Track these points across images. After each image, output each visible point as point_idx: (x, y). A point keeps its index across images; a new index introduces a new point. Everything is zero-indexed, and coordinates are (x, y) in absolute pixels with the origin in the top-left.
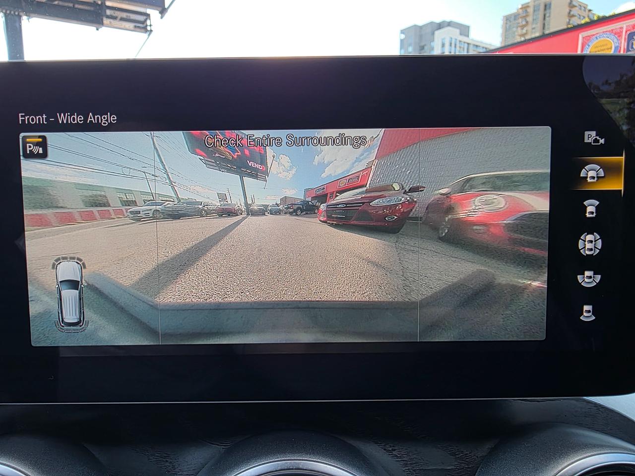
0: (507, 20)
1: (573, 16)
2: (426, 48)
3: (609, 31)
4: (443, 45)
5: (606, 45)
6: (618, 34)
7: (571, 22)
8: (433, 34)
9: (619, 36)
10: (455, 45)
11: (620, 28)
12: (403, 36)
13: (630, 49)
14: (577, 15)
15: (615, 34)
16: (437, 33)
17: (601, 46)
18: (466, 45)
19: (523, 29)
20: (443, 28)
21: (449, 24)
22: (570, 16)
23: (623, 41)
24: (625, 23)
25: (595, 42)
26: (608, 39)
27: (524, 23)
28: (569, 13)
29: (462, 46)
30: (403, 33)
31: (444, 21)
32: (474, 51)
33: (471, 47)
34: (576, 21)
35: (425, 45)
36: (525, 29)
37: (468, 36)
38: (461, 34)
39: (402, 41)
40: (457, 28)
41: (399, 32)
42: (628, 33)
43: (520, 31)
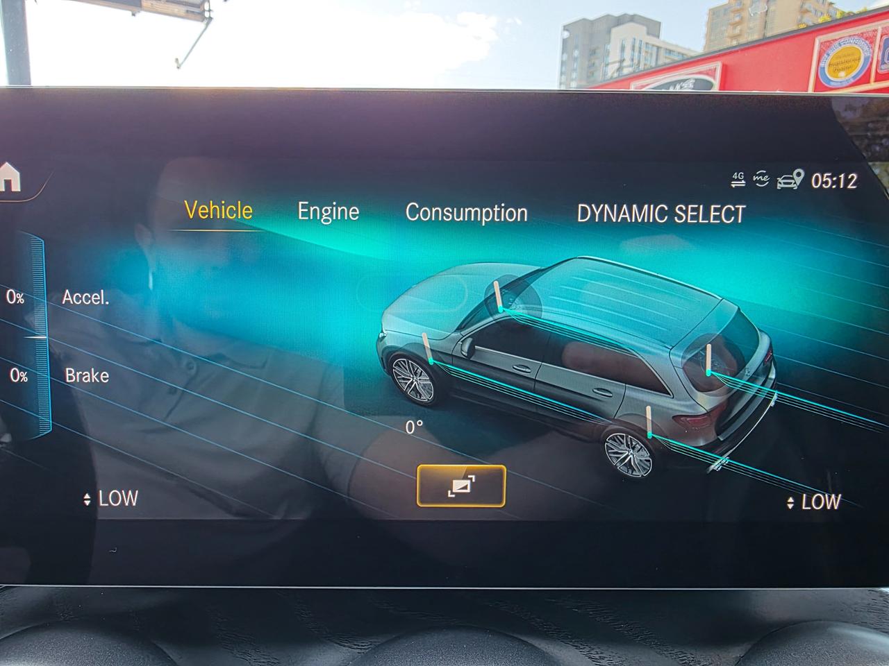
0: (714, 14)
1: (807, 11)
2: (598, 51)
3: (858, 35)
4: (623, 49)
5: (853, 54)
6: (871, 40)
7: (804, 20)
8: (609, 32)
9: (871, 43)
10: (640, 48)
11: (873, 31)
12: (566, 34)
13: (886, 61)
14: (812, 9)
15: (866, 39)
16: (614, 30)
17: (845, 56)
18: (655, 49)
19: (735, 28)
20: (623, 24)
21: (633, 18)
22: (804, 12)
23: (876, 49)
24: (880, 25)
25: (837, 50)
26: (856, 46)
27: (737, 19)
28: (802, 7)
29: (650, 51)
30: (567, 30)
31: (625, 14)
32: (666, 58)
33: (662, 52)
34: (810, 20)
35: (598, 47)
36: (739, 28)
37: (658, 37)
38: (648, 33)
39: (565, 41)
40: (643, 24)
41: (561, 28)
42: (885, 38)
43: (730, 32)
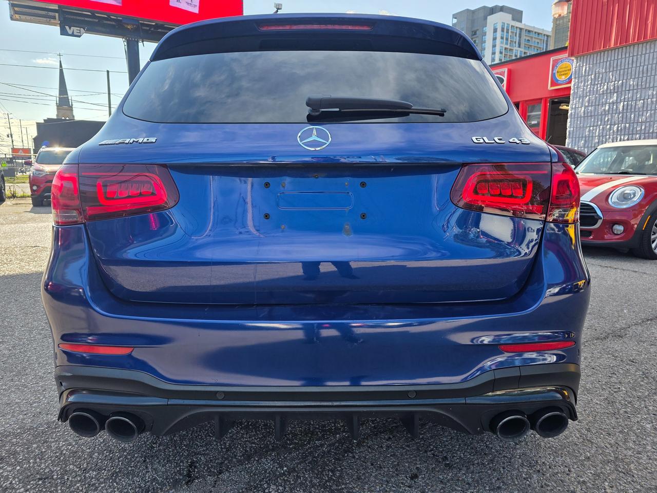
4: (495, 30)
8: (486, 19)
10: (508, 30)
16: (489, 18)
20: (495, 13)
25: (560, 65)
26: (569, 63)
29: (515, 32)
30: (455, 18)
31: (496, 6)
32: (526, 36)
35: (478, 30)
37: (521, 21)
38: (513, 19)
40: (510, 13)
41: (452, 16)
